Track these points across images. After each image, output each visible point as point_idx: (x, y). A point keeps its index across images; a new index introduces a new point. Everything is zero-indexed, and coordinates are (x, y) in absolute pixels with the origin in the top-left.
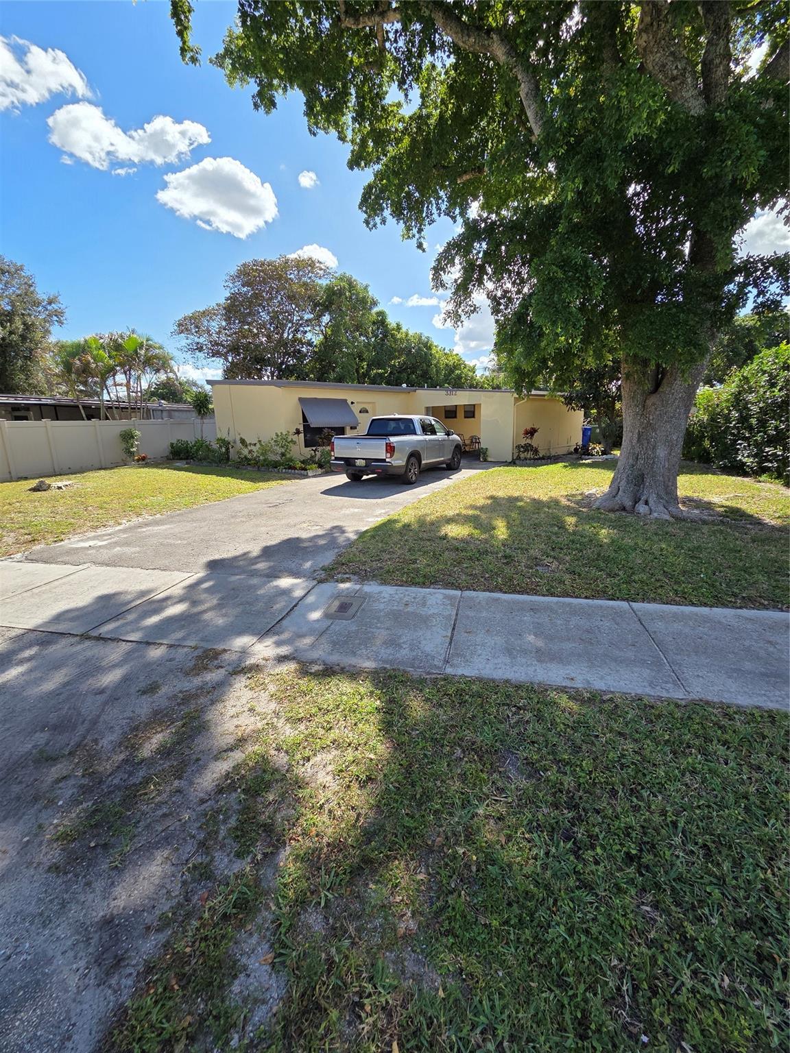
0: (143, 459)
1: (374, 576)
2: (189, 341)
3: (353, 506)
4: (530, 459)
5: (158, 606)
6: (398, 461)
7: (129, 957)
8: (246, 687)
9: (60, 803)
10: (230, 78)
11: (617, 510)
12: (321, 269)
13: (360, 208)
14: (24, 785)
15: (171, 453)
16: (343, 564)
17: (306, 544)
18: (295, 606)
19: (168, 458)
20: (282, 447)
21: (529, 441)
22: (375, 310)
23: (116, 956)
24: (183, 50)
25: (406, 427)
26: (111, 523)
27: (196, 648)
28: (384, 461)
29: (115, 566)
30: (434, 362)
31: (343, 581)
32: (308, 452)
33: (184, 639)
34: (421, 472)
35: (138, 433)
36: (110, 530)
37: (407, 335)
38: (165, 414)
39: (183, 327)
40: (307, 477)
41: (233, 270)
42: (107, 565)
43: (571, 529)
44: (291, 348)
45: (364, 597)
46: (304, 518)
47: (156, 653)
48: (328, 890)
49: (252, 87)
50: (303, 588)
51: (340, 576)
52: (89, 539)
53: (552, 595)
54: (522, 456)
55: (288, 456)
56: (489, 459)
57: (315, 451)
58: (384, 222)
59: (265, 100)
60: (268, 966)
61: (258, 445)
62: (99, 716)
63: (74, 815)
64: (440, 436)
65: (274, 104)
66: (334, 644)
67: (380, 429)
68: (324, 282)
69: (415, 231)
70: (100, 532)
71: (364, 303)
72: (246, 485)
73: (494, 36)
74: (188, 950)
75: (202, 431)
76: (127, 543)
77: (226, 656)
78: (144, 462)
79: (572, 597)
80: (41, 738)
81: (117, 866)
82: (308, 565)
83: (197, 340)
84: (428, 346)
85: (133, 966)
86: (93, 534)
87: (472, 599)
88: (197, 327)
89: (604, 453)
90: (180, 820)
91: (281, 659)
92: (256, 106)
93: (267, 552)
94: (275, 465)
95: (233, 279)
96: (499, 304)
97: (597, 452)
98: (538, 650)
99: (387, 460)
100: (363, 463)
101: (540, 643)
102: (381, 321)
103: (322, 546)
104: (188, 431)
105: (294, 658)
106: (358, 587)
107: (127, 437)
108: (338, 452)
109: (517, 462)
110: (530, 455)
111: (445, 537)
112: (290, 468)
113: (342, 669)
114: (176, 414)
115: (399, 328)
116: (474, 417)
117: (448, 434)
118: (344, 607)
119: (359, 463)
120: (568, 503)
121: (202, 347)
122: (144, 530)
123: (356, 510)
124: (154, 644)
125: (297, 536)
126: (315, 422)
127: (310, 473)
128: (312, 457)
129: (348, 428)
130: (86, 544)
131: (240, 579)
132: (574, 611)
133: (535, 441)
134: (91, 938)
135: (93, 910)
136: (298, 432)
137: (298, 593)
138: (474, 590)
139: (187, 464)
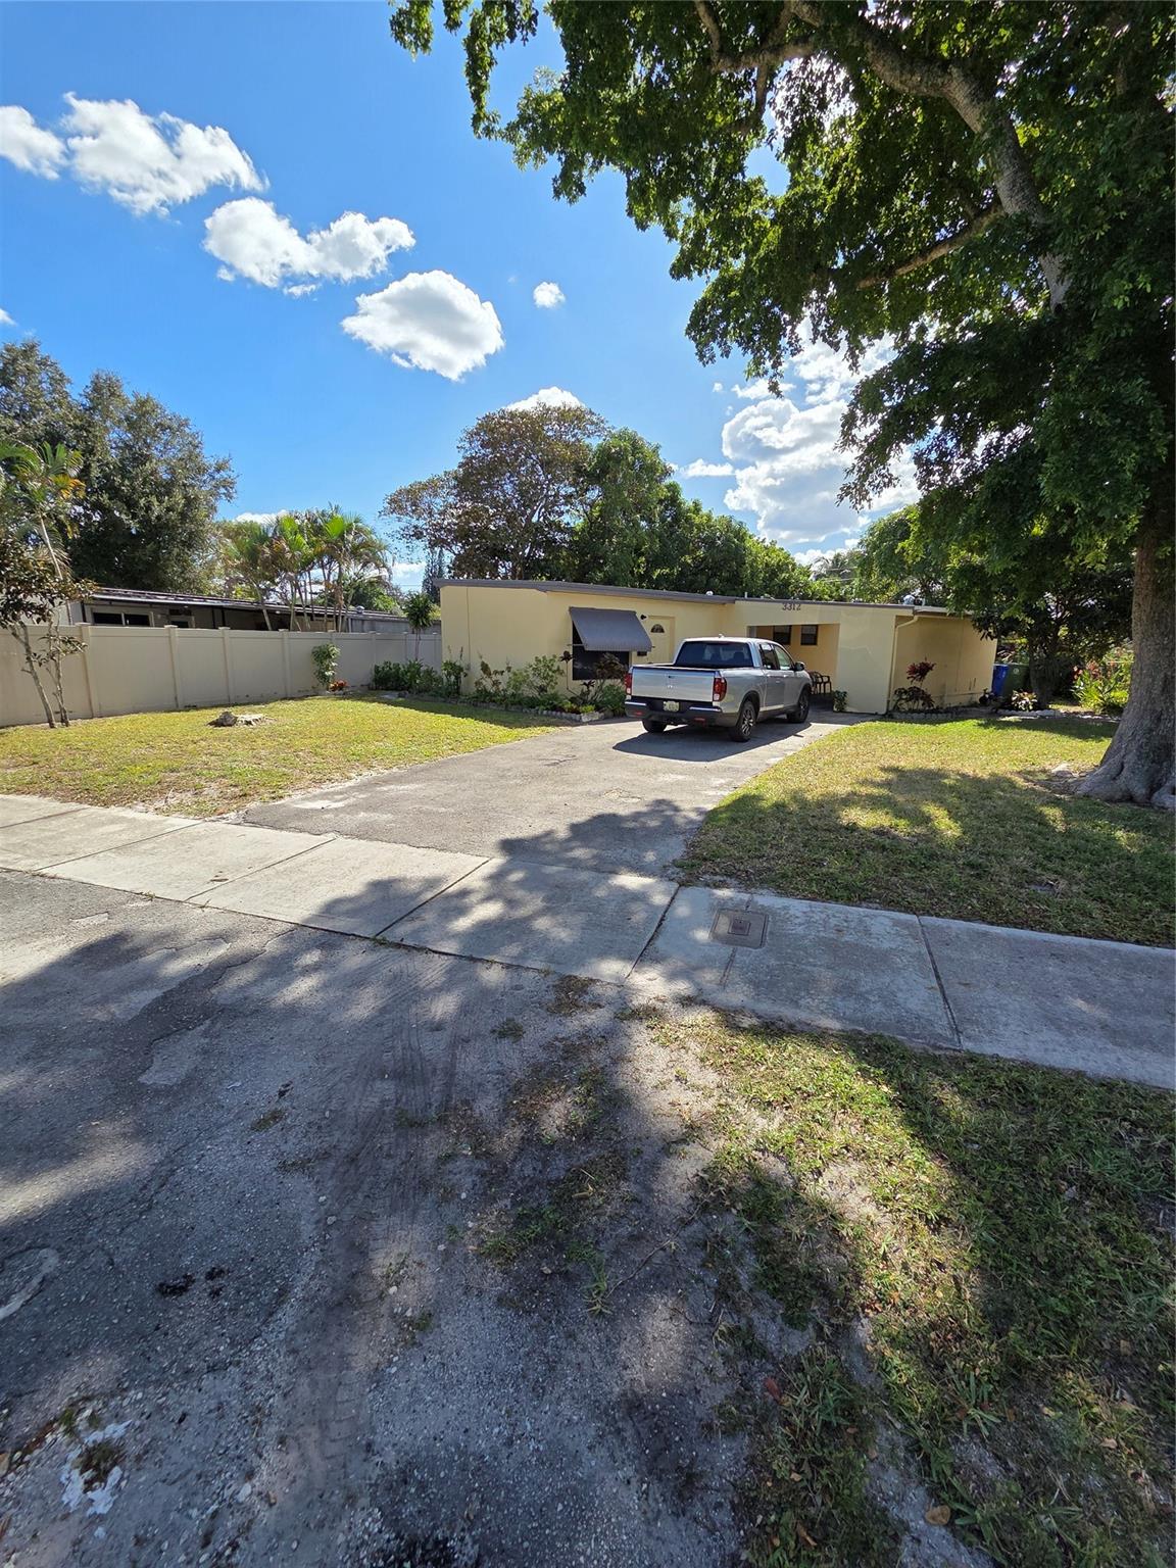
0: (341, 687)
1: (762, 882)
2: (403, 524)
3: (673, 772)
4: (919, 712)
5: (457, 903)
6: (729, 706)
7: (701, 1475)
8: (653, 1041)
9: (464, 1196)
10: (521, 156)
11: (1120, 801)
12: (592, 423)
13: (687, 333)
14: (398, 1161)
15: (375, 680)
16: (705, 859)
17: (632, 825)
18: (662, 920)
19: (370, 688)
20: (545, 678)
21: (917, 684)
22: (668, 481)
23: (679, 1468)
24: (477, 119)
25: (740, 656)
26: (337, 776)
27: (547, 973)
28: (709, 705)
29: (371, 840)
30: (748, 560)
31: (717, 887)
32: (578, 686)
33: (522, 956)
34: (757, 723)
35: (336, 650)
36: (339, 787)
37: (709, 518)
38: (366, 624)
39: (396, 504)
40: (579, 723)
41: (473, 425)
42: (360, 837)
43: (1060, 827)
44: (540, 536)
45: (765, 914)
46: (609, 785)
47: (492, 975)
48: (975, 1407)
49: (553, 164)
50: (663, 893)
51: (707, 877)
52: (315, 798)
53: (1077, 933)
54: (905, 706)
55: (550, 691)
56: (848, 709)
57: (588, 685)
58: (726, 353)
59: (569, 184)
60: (944, 1531)
61: (506, 673)
62: (453, 1066)
63: (493, 1218)
64: (784, 670)
65: (582, 189)
66: (756, 985)
67: (693, 657)
68: (594, 443)
69: (768, 364)
70: (327, 788)
71: (652, 471)
72: (500, 731)
73: (954, 70)
74: (796, 1477)
75: (417, 649)
76: (369, 807)
77: (597, 989)
78: (342, 691)
79: (1112, 939)
80: (387, 1089)
81: (601, 1312)
82: (650, 856)
83: (414, 522)
84: (740, 535)
85: (718, 1491)
86: (318, 791)
87: (940, 929)
88: (414, 504)
89: (1037, 707)
90: (663, 1249)
91: (687, 1002)
92: (557, 193)
93: (580, 832)
94: (532, 704)
95: (472, 436)
96: (930, 473)
97: (1027, 705)
98: (1104, 1027)
99: (714, 704)
100: (675, 706)
101: (1102, 1014)
102: (673, 500)
103: (655, 830)
104: (398, 652)
105: (704, 1003)
106: (746, 897)
107: (322, 655)
108: (637, 690)
109: (896, 714)
110: (919, 705)
111: (852, 828)
112: (555, 708)
113: (791, 1026)
114: (381, 626)
115: (697, 509)
116: (815, 644)
117: (795, 668)
118: (739, 928)
119: (667, 706)
120: (1030, 785)
121: (422, 533)
122: (385, 789)
123: (680, 777)
124: (481, 960)
125: (611, 811)
126: (591, 643)
127: (584, 719)
128: (583, 694)
129: (634, 654)
130: (318, 805)
131: (559, 872)
132: (1130, 965)
133: (928, 684)
134: (623, 1430)
135: (600, 1381)
136: (566, 657)
137: (660, 899)
138: (938, 915)
139: (400, 696)
